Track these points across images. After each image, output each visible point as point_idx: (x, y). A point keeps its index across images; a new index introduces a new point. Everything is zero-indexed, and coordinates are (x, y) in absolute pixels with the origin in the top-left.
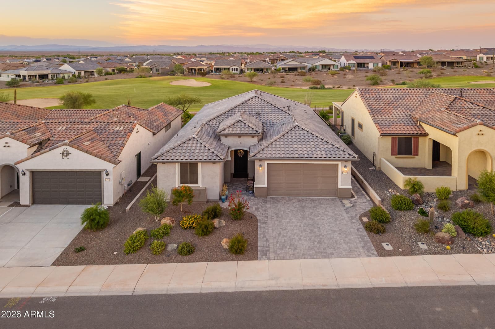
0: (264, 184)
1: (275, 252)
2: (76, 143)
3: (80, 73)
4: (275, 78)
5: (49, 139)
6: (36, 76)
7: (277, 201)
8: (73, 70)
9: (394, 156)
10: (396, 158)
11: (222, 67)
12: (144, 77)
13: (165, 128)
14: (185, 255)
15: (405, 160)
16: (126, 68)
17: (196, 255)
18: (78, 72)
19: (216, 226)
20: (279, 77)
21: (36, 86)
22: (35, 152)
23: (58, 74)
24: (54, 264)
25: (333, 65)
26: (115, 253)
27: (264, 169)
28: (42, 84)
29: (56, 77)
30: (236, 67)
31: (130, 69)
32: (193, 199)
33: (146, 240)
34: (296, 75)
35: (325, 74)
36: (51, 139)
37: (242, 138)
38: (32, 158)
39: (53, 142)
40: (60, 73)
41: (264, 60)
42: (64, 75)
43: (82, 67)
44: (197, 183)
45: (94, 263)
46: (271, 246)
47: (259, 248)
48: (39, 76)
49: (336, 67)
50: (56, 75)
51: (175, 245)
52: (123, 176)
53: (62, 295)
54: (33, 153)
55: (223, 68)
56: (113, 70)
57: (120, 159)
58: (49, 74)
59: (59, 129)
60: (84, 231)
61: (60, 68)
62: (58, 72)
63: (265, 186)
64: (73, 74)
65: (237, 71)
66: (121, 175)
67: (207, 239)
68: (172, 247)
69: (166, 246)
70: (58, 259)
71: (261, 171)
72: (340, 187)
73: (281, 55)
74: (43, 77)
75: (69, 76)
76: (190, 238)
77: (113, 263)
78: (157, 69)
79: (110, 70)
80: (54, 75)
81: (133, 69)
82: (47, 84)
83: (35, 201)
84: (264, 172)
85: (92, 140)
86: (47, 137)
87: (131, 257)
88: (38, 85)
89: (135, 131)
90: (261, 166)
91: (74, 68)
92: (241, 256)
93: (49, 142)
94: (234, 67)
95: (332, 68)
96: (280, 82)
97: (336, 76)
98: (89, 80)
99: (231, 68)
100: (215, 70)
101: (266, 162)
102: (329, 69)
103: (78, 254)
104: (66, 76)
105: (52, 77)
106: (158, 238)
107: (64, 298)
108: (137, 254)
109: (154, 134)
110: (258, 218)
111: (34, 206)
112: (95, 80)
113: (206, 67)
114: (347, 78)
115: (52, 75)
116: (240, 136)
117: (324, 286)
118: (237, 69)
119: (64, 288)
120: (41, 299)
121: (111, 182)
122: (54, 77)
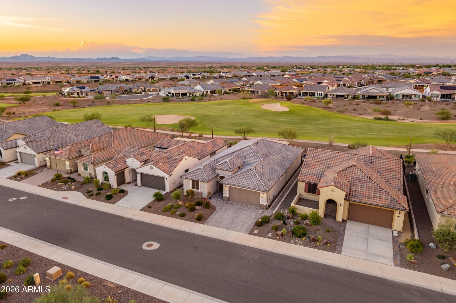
0: (227, 195)
1: (212, 224)
2: (156, 164)
3: (207, 92)
4: (351, 105)
5: (149, 159)
6: (180, 94)
7: (232, 203)
8: (202, 90)
9: (306, 193)
10: (307, 194)
11: (309, 91)
12: (246, 99)
13: (210, 155)
14: (181, 217)
15: (313, 196)
16: (239, 89)
17: (184, 218)
18: (206, 91)
19: (196, 209)
20: (355, 104)
21: (179, 101)
22: (143, 165)
23: (193, 92)
24: (140, 210)
25: (415, 95)
26: (160, 211)
27: (227, 188)
28: (182, 100)
29: (192, 95)
30: (320, 92)
31: (242, 89)
32: (194, 196)
33: (170, 208)
34: (371, 103)
35: (401, 104)
36: (150, 159)
37: (224, 171)
38: (140, 168)
39: (150, 161)
40: (194, 92)
41: (359, 81)
42: (197, 93)
43: (208, 87)
44: (198, 189)
45: (152, 212)
46: (212, 221)
47: (207, 221)
48: (182, 94)
49: (418, 96)
50: (192, 93)
51: (179, 213)
52: (175, 180)
53: (139, 220)
54: (142, 165)
55: (310, 93)
56: (230, 90)
57: (172, 173)
58: (187, 92)
59: (154, 154)
60: (154, 201)
61: (195, 88)
62: (193, 91)
63: (228, 196)
64: (203, 92)
65: (321, 95)
66: (174, 180)
67: (191, 213)
68: (178, 213)
69: (176, 212)
70: (142, 209)
71: (226, 189)
72: (261, 203)
73: (380, 76)
74: (184, 94)
75: (200, 94)
76: (186, 211)
77: (158, 214)
78: (258, 92)
79: (227, 90)
80: (191, 93)
81: (244, 89)
82: (185, 100)
83: (142, 185)
84: (227, 190)
85: (163, 163)
86: (148, 158)
87: (163, 213)
88: (181, 101)
89: (184, 159)
90: (226, 187)
91: (203, 88)
92: (199, 222)
93: (149, 160)
94: (319, 92)
95: (413, 97)
96: (352, 109)
97: (411, 107)
98: (211, 99)
99: (317, 92)
100: (303, 94)
101: (228, 186)
102: (411, 98)
103: (148, 208)
104: (198, 94)
105: (189, 95)
106: (174, 209)
107: (139, 221)
108: (166, 213)
109: (199, 159)
110: (216, 209)
111: (142, 187)
112: (214, 99)
113: (296, 91)
114: (421, 109)
115: (189, 94)
116: (223, 170)
117: (217, 238)
118: (321, 93)
119: (140, 218)
120: (133, 219)
121: (168, 182)
122: (191, 95)
